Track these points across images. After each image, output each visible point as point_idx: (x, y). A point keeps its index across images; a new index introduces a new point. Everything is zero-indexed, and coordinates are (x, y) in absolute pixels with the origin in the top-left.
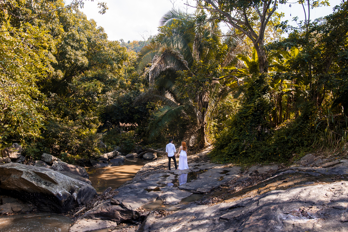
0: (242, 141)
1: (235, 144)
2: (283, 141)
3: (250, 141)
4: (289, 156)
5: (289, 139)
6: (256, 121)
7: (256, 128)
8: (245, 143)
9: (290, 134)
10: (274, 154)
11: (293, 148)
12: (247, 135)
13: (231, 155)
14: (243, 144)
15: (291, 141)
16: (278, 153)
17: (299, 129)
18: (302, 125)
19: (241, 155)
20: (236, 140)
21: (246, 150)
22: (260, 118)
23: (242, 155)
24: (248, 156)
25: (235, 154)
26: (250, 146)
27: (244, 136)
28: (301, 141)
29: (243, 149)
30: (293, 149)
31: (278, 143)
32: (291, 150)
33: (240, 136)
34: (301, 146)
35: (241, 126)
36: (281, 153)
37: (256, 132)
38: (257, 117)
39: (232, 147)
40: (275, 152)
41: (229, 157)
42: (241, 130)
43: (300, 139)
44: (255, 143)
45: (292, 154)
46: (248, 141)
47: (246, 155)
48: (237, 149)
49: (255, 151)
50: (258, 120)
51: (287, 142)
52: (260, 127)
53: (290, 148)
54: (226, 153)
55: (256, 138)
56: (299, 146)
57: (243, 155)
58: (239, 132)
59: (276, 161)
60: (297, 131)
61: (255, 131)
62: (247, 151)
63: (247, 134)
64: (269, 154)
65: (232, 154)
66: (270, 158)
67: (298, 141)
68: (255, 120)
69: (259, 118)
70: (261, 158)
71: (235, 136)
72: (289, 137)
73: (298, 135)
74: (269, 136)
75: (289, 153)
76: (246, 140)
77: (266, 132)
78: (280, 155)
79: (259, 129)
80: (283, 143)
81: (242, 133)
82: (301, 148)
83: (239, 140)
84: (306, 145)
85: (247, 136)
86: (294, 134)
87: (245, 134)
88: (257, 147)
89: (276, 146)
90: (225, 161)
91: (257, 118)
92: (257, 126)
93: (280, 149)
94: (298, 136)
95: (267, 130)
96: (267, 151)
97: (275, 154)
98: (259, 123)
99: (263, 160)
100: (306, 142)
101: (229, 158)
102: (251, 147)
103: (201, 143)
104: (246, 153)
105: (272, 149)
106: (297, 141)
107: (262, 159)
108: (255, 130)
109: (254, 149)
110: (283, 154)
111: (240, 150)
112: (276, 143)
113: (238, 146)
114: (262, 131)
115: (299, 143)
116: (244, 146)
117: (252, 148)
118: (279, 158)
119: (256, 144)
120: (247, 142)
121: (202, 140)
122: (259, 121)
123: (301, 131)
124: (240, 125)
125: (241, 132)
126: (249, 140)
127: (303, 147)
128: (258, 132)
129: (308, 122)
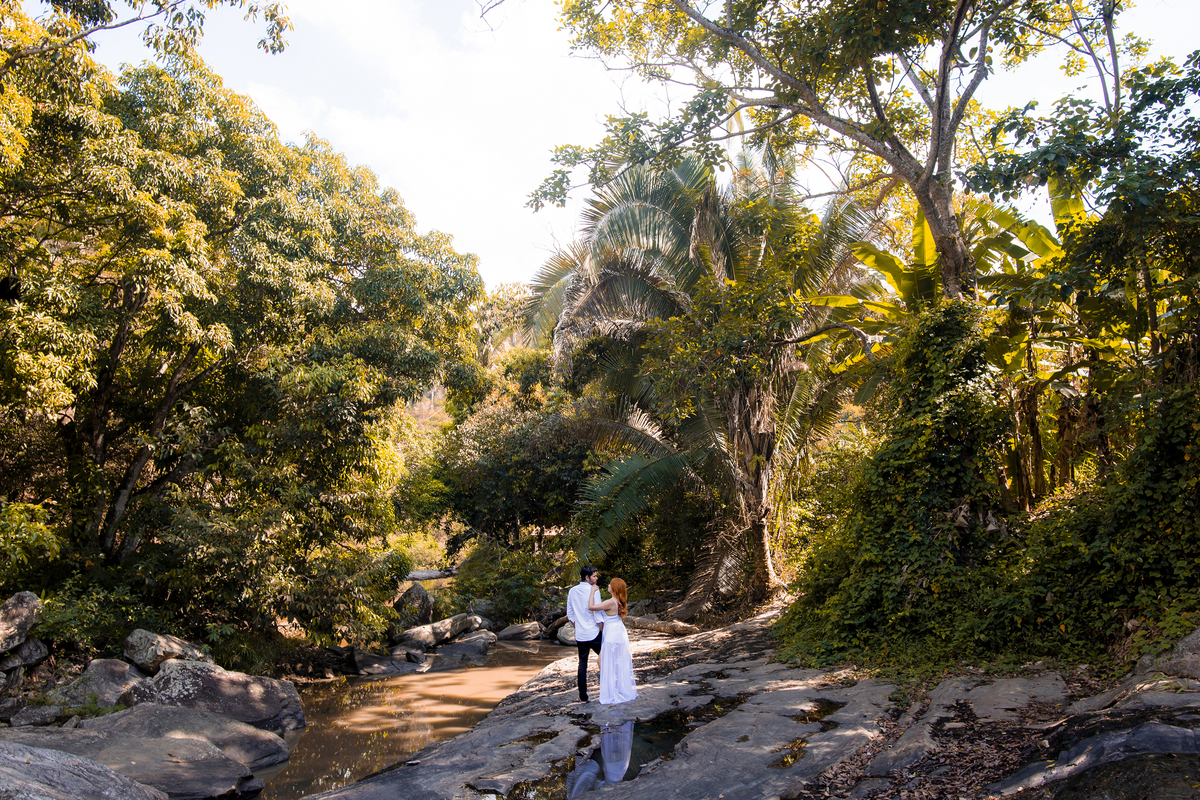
0: (896, 570)
1: (869, 583)
2: (1070, 562)
3: (925, 566)
4: (1108, 632)
5: (1101, 554)
6: (947, 486)
7: (949, 515)
8: (906, 576)
9: (1101, 530)
10: (1036, 624)
11: (1124, 592)
12: (911, 545)
13: (852, 628)
14: (899, 580)
15: (1109, 560)
16: (1054, 616)
17: (1141, 508)
18: (1153, 490)
19: (893, 626)
20: (871, 563)
21: (915, 605)
22: (962, 474)
23: (898, 628)
24: (924, 633)
25: (870, 625)
26: (928, 589)
27: (900, 548)
28: (1157, 561)
29: (899, 601)
30: (1123, 598)
31: (1049, 575)
32: (1116, 604)
33: (883, 548)
34: (1159, 584)
35: (888, 507)
36: (1066, 616)
37: (949, 530)
38: (948, 469)
39: (855, 594)
40: (1040, 613)
41: (843, 635)
42: (888, 524)
43: (1150, 550)
44: (948, 575)
45: (1120, 621)
46: (920, 567)
47: (914, 628)
48: (875, 602)
49: (950, 609)
50: (953, 480)
51: (1093, 566)
52: (965, 507)
53: (1108, 596)
54: (833, 619)
55: (950, 556)
56: (1150, 582)
57: (904, 630)
58: (879, 530)
59: (1051, 653)
60: (1133, 515)
61: (946, 527)
62: (919, 610)
63: (912, 540)
64: (1012, 622)
65: (857, 622)
66: (1019, 640)
67: (1145, 559)
68: (943, 483)
69: (958, 471)
70: (978, 642)
71: (867, 550)
72: (1097, 543)
73: (1138, 535)
74: (1004, 545)
75: (1106, 617)
76: (912, 564)
77: (991, 527)
78: (1063, 627)
79: (961, 519)
80: (1073, 570)
81: (893, 535)
82: (1164, 592)
83: (883, 563)
84: (1186, 578)
85: (915, 549)
86: (1117, 530)
87: (905, 541)
88: (958, 594)
89: (1041, 588)
90: (830, 652)
91: (950, 474)
92: (953, 506)
93: (1060, 598)
94: (1140, 540)
95: (993, 519)
96: (1001, 608)
97: (1040, 620)
98: (958, 492)
99: (988, 649)
100: (1182, 563)
101: (844, 639)
102: (931, 593)
104: (914, 619)
105: (1026, 600)
106: (1140, 560)
107: (987, 645)
108: (944, 521)
109: (945, 600)
110: (1076, 620)
111: (887, 605)
112: (1042, 572)
113: (879, 591)
114: (973, 528)
115: (1147, 571)
116: (905, 588)
117: (939, 599)
118: (1064, 641)
119: (954, 579)
120: (915, 572)
122: (957, 485)
123: (1150, 514)
124: (883, 503)
125: (887, 531)
126: (922, 563)
127: (1173, 589)
128: (960, 528)
129: (1178, 477)
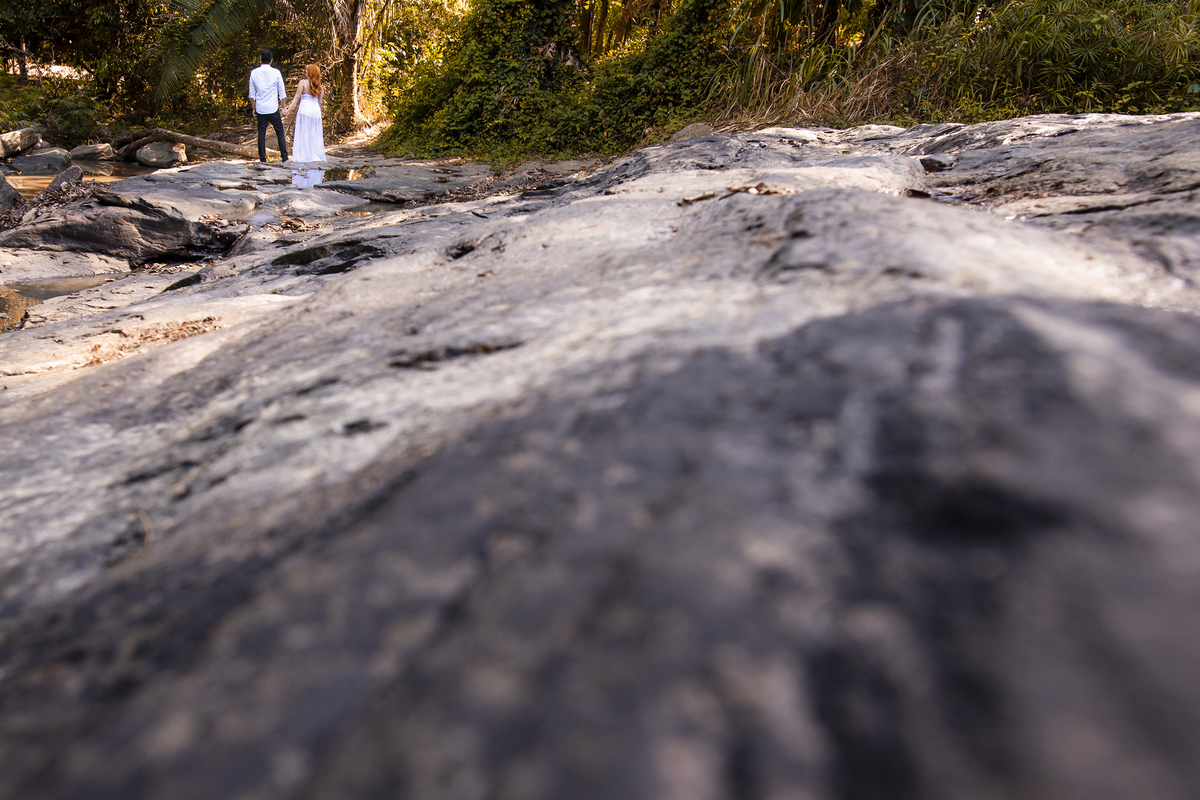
0: (496, 89)
1: (473, 99)
2: (619, 89)
3: (518, 88)
4: (633, 136)
5: (642, 81)
6: (543, 26)
7: (541, 50)
8: (502, 94)
9: (645, 66)
10: (589, 132)
11: (649, 109)
12: (509, 71)
13: (456, 134)
14: (497, 97)
15: (646, 87)
16: (601, 127)
17: (674, 51)
18: (684, 39)
19: (488, 132)
20: (477, 83)
21: (506, 116)
22: (556, 18)
23: (492, 133)
24: (511, 137)
25: (470, 130)
26: (518, 105)
27: (500, 73)
28: (673, 89)
29: (495, 114)
30: (647, 113)
31: (604, 98)
32: (642, 117)
33: (488, 72)
34: (670, 105)
35: (496, 38)
36: (609, 126)
37: (539, 62)
38: (547, 11)
39: (461, 106)
40: (593, 123)
41: (448, 138)
42: (493, 54)
43: (671, 82)
44: (533, 96)
45: (642, 129)
46: (514, 88)
47: (504, 133)
48: (476, 113)
49: (530, 121)
50: (548, 21)
51: (634, 92)
52: (553, 45)
53: (638, 112)
54: (442, 126)
55: (536, 81)
56: (665, 103)
57: (496, 134)
58: (487, 57)
59: (596, 150)
60: (667, 56)
61: (537, 59)
62: (509, 120)
63: (511, 65)
64: (574, 128)
65: (461, 128)
66: (575, 143)
67: (667, 87)
68: (541, 23)
69: (553, 14)
70: (549, 142)
71: (476, 71)
72: (641, 74)
73: (667, 70)
74: (575, 78)
75: (634, 125)
76: (509, 85)
77: (569, 63)
78: (605, 134)
79: (549, 54)
80: (620, 95)
81: (497, 62)
82: (672, 110)
83: (487, 83)
84: (687, 101)
85: (512, 74)
86: (655, 67)
87: (504, 67)
88: (538, 111)
89: (597, 106)
90: (437, 151)
91: (547, 16)
92: (544, 43)
93: (608, 113)
94: (667, 74)
95: (571, 57)
96: (569, 119)
97: (592, 128)
98: (550, 33)
99: (556, 147)
100: (688, 91)
101: (448, 142)
102: (519, 108)
103: (342, 116)
104: (504, 127)
105: (586, 113)
106: (664, 87)
107: (554, 145)
108: (536, 54)
109: (528, 115)
110: (615, 129)
111: (486, 115)
112: (600, 96)
113: (481, 105)
114: (555, 63)
115: (666, 95)
116: (501, 103)
117: (524, 113)
118: (605, 143)
119: (537, 98)
120: (510, 91)
121: (345, 104)
122: (551, 25)
123: (677, 57)
124: (493, 34)
125: (492, 59)
126: (516, 84)
127: (678, 108)
128: (546, 61)
129: (701, 31)
